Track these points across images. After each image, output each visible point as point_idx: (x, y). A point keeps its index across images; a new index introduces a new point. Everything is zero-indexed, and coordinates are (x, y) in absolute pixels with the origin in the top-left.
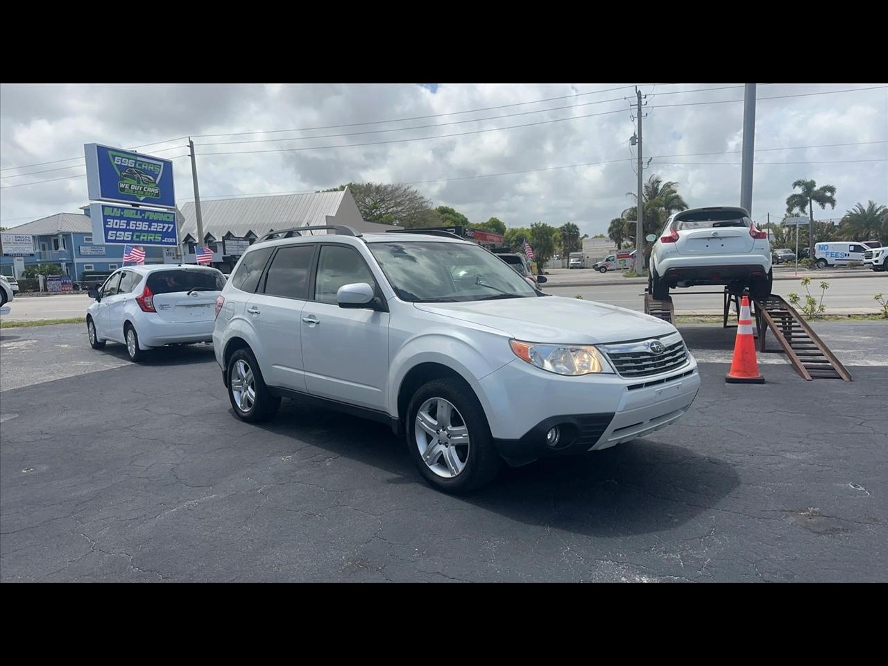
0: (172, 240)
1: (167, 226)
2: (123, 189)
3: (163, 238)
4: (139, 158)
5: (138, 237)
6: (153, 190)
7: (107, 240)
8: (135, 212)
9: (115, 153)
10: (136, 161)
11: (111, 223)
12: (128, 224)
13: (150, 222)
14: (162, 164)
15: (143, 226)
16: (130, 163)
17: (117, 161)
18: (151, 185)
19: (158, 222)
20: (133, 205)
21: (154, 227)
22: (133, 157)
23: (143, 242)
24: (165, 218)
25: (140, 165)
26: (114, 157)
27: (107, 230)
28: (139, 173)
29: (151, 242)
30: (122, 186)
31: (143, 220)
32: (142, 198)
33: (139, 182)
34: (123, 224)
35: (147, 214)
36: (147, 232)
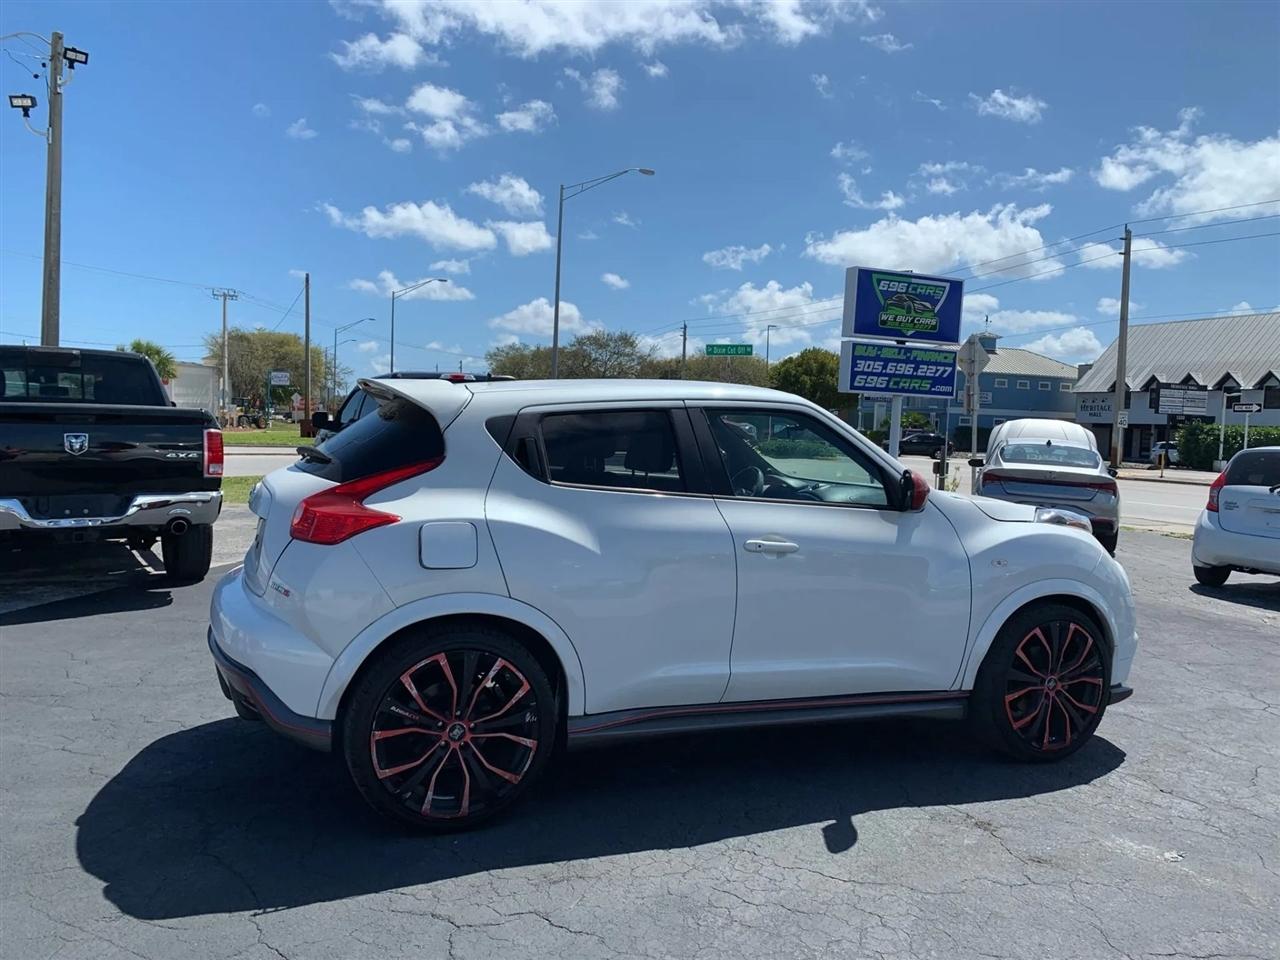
0: (949, 389)
1: (942, 369)
2: (884, 322)
3: (933, 386)
4: (914, 280)
5: (897, 383)
6: (928, 321)
7: (852, 387)
8: (897, 350)
9: (881, 277)
10: (910, 284)
11: (862, 366)
12: (885, 367)
13: (917, 364)
14: (948, 285)
15: (907, 369)
16: (901, 288)
17: (883, 286)
18: (927, 314)
19: (928, 363)
20: (898, 342)
21: (923, 370)
22: (905, 279)
23: (903, 390)
24: (940, 358)
25: (915, 289)
26: (879, 281)
27: (854, 375)
28: (912, 300)
29: (914, 391)
30: (884, 317)
31: (907, 361)
32: (910, 333)
33: (909, 312)
34: (878, 366)
35: (914, 353)
36: (911, 377)
